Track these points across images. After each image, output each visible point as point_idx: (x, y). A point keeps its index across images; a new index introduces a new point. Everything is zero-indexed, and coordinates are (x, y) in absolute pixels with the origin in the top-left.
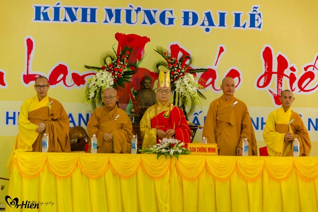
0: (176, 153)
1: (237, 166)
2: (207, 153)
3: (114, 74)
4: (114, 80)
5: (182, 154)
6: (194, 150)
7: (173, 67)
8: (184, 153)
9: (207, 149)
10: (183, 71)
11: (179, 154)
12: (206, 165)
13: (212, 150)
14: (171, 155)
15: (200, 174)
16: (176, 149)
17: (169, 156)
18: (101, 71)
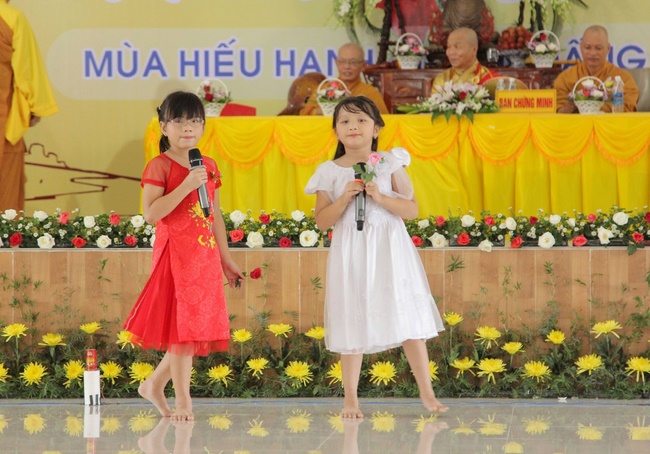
0: (469, 111)
1: (595, 134)
2: (535, 109)
5: (481, 111)
6: (508, 103)
8: (487, 110)
9: (535, 102)
11: (474, 112)
12: (530, 133)
13: (546, 103)
14: (458, 115)
15: (518, 151)
16: (470, 103)
17: (454, 117)
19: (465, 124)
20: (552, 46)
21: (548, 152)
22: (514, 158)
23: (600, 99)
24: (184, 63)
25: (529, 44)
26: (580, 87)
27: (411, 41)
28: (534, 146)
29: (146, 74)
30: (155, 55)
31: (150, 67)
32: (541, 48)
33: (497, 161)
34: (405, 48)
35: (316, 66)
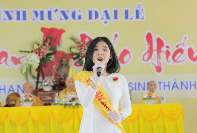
3: (39, 55)
4: (40, 60)
7: (81, 49)
18: (30, 53)
27: (48, 81)
34: (46, 83)
35: (13, 90)
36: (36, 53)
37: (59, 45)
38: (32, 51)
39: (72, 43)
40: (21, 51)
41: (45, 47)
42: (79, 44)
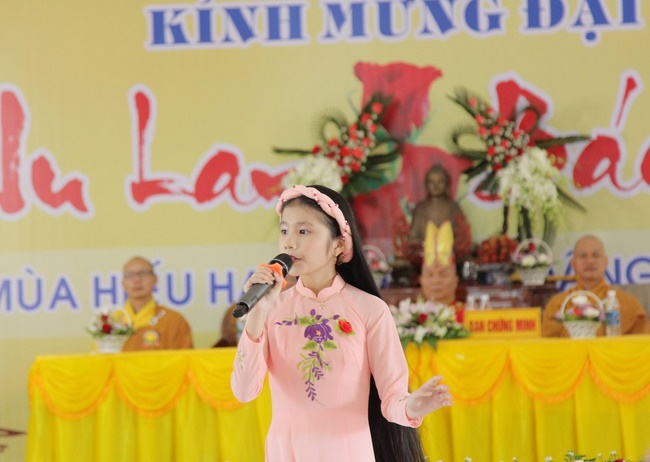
0: (431, 338)
1: (590, 363)
2: (514, 333)
3: (341, 163)
4: (344, 179)
5: (447, 337)
6: (480, 327)
7: (491, 137)
8: (453, 334)
9: (514, 325)
10: (518, 142)
11: (438, 338)
12: (509, 366)
13: (527, 325)
14: (417, 343)
15: (494, 386)
16: (431, 327)
17: (412, 346)
18: (310, 158)
19: (426, 354)
20: (543, 258)
21: (532, 387)
22: (489, 394)
23: (596, 319)
24: (98, 291)
25: (515, 257)
26: (570, 304)
28: (514, 379)
29: (53, 305)
30: (63, 283)
31: (57, 297)
32: (528, 260)
33: (469, 400)
36: (331, 155)
37: (419, 123)
38: (316, 151)
39: (462, 118)
40: (279, 151)
41: (361, 134)
42: (483, 121)
